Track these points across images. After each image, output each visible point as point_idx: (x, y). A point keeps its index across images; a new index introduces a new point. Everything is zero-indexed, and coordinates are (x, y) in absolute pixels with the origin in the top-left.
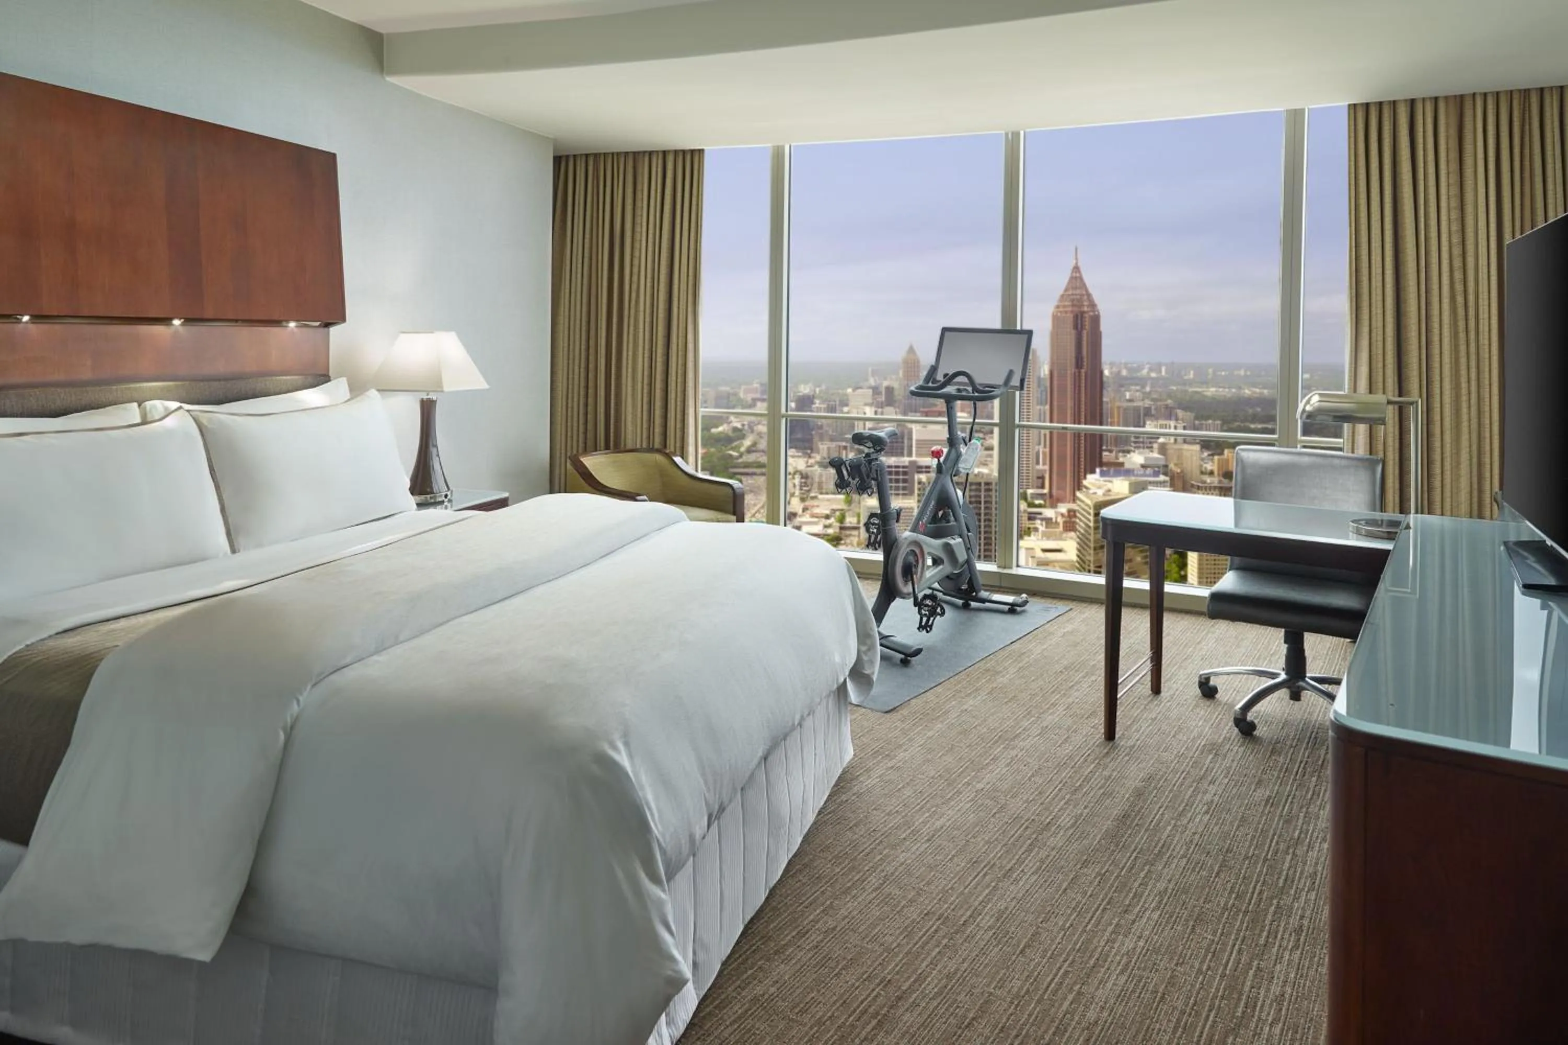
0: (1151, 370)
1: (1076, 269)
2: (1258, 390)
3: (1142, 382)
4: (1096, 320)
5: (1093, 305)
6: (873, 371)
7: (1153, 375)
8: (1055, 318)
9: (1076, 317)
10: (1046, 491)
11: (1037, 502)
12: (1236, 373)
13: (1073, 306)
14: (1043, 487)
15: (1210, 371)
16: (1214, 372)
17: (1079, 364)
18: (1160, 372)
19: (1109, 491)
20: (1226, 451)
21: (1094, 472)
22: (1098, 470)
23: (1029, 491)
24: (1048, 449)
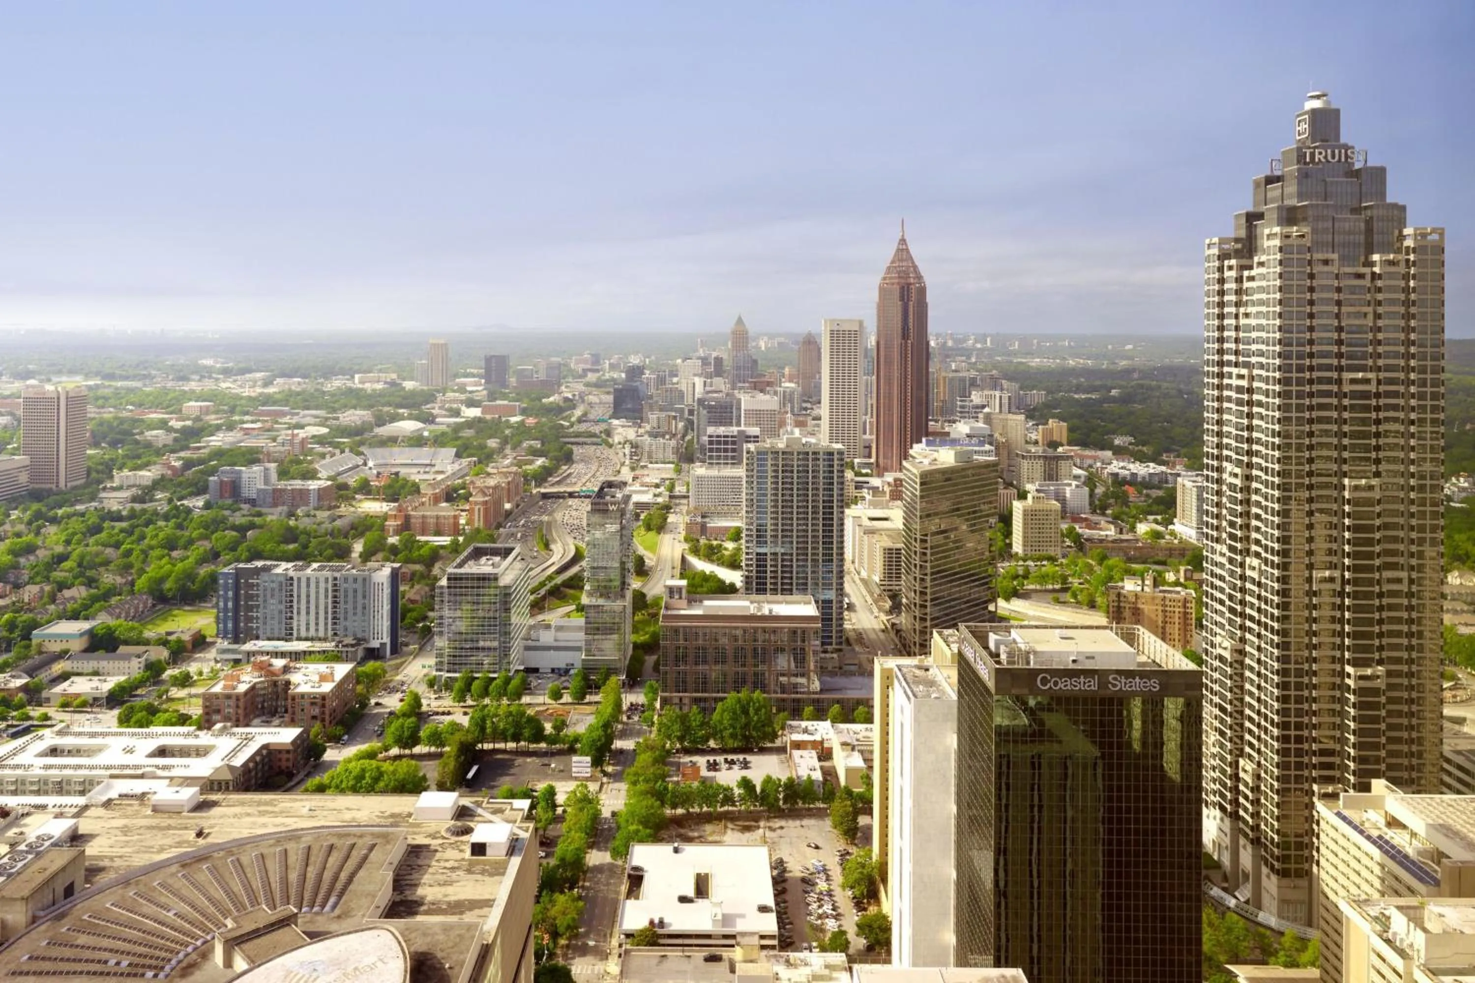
0: (976, 341)
1: (903, 241)
2: (1082, 361)
3: (967, 352)
4: (922, 291)
5: (919, 277)
6: (702, 342)
7: (979, 346)
8: (882, 290)
9: (902, 289)
10: (873, 460)
11: (864, 471)
12: (1060, 343)
13: (899, 277)
14: (870, 456)
15: (1035, 341)
16: (1039, 343)
17: (905, 335)
18: (986, 342)
19: (936, 460)
20: (1050, 421)
21: (921, 442)
22: (924, 440)
23: (856, 461)
24: (874, 419)
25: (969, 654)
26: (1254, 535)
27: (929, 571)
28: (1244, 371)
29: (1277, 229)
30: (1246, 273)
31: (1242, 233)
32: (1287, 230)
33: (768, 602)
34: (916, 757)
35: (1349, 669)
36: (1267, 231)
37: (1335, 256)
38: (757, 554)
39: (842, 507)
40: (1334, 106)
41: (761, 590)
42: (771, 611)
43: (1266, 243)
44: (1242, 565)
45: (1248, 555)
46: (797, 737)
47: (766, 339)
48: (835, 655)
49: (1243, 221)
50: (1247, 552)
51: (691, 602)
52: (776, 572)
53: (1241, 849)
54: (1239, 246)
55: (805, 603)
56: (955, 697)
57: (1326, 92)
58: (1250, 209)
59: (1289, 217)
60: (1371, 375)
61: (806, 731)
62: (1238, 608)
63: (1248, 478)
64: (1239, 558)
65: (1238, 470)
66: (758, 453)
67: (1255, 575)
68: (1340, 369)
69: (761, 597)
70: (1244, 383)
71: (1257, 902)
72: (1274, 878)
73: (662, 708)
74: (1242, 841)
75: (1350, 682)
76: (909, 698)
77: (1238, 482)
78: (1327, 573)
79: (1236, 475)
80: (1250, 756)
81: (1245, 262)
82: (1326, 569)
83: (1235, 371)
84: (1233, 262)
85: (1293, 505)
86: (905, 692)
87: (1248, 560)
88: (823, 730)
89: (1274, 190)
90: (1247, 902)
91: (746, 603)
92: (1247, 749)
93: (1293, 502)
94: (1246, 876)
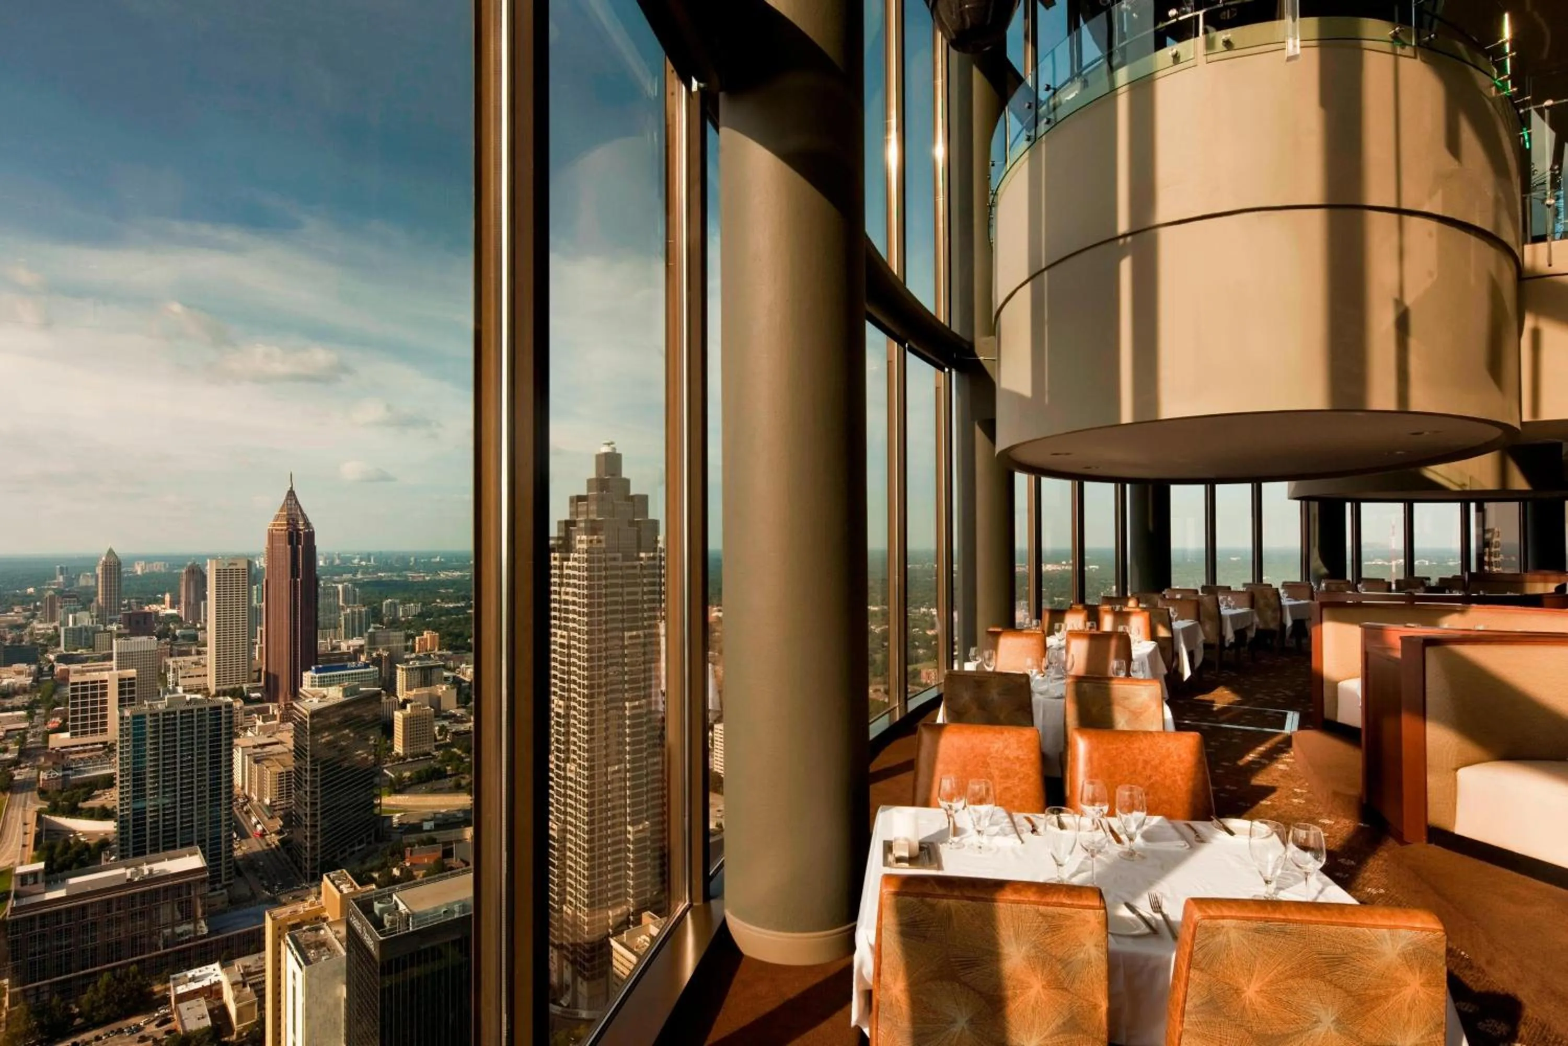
0: (361, 560)
1: (291, 493)
2: (450, 574)
3: (354, 571)
4: (310, 536)
5: (307, 524)
6: (61, 568)
7: (363, 563)
8: (272, 536)
9: (291, 535)
10: (262, 684)
11: (253, 695)
12: (433, 560)
13: (288, 524)
14: (259, 680)
15: (412, 559)
16: (416, 560)
17: (294, 573)
18: (370, 561)
19: (325, 696)
20: (425, 633)
21: (310, 669)
22: (313, 668)
23: (245, 686)
24: (264, 645)
25: (356, 924)
26: (572, 747)
27: (319, 784)
28: (565, 633)
29: (584, 537)
30: (565, 563)
31: (562, 534)
32: (591, 538)
33: (148, 863)
34: (308, 1016)
35: (630, 828)
36: (578, 537)
37: (620, 555)
38: (134, 810)
39: (231, 738)
40: (618, 452)
41: (139, 851)
42: (151, 871)
43: (578, 546)
44: (565, 769)
45: (568, 762)
46: (181, 989)
47: (143, 563)
48: (225, 891)
49: (563, 526)
50: (567, 760)
51: (50, 886)
52: (157, 822)
53: (565, 969)
54: (560, 542)
55: (191, 855)
56: (344, 954)
57: (613, 440)
58: (567, 517)
59: (593, 528)
60: (641, 633)
61: (194, 979)
62: (562, 808)
63: (568, 708)
64: (562, 764)
65: (561, 703)
66: (135, 717)
67: (572, 775)
68: (623, 630)
69: (139, 859)
70: (565, 641)
71: (574, 1004)
72: (585, 984)
73: (10, 1006)
74: (565, 963)
75: (630, 837)
76: (301, 967)
77: (561, 711)
78: (616, 767)
79: (560, 707)
80: (571, 903)
81: (565, 555)
82: (616, 764)
83: (559, 632)
84: (557, 555)
85: (596, 708)
86: (297, 959)
87: (568, 765)
88: (213, 973)
89: (582, 507)
90: (568, 1006)
91: (121, 871)
92: (568, 898)
93: (596, 705)
94: (568, 987)
